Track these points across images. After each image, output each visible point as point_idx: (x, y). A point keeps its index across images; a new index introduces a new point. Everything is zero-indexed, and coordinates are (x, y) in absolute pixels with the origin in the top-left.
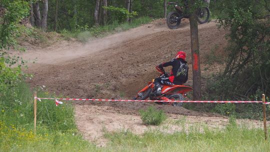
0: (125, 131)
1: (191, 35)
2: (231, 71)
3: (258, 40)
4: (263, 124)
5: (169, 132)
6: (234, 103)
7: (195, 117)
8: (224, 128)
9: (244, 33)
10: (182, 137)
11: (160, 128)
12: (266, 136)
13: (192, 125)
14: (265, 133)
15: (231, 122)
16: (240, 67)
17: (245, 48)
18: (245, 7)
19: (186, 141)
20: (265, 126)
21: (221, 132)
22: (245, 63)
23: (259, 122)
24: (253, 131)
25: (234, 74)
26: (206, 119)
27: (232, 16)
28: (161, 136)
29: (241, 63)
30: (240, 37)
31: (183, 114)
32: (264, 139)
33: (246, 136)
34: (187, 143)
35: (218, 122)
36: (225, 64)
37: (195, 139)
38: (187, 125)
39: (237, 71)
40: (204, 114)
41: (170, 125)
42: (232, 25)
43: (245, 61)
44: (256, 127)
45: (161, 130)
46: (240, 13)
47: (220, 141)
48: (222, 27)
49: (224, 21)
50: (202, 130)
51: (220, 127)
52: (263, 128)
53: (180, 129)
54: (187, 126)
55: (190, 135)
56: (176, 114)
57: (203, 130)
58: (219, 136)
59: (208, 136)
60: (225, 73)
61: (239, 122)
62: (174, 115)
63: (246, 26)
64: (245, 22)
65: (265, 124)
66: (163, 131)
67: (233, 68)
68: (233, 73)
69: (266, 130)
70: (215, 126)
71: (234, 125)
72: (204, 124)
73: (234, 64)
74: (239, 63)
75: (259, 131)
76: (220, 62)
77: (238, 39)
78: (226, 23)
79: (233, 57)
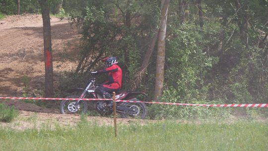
1: (44, 32)
2: (83, 69)
3: (110, 38)
4: (113, 121)
5: (20, 128)
6: (86, 101)
7: (47, 114)
8: (76, 125)
9: (96, 31)
10: (32, 134)
11: (12, 125)
12: (115, 134)
13: (44, 122)
14: (115, 130)
15: (82, 119)
16: (93, 64)
17: (97, 46)
18: (98, 6)
19: (37, 137)
20: (115, 124)
21: (72, 129)
22: (96, 61)
23: (109, 119)
24: (103, 128)
25: (86, 72)
26: (58, 116)
27: (84, 14)
28: (12, 133)
29: (93, 61)
30: (92, 36)
31: (35, 112)
32: (114, 135)
33: (97, 133)
34: (38, 140)
35: (69, 119)
36: (77, 62)
37: (46, 136)
38: (39, 122)
39: (89, 69)
40: (56, 111)
41: (21, 122)
42: (84, 23)
43: (97, 59)
44: (107, 124)
46: (92, 11)
47: (71, 138)
48: (74, 24)
49: (76, 19)
50: (53, 127)
51: (71, 124)
52: (113, 125)
53: (31, 126)
54: (39, 124)
55: (41, 132)
56: (28, 111)
57: (55, 127)
58: (70, 133)
59: (59, 133)
60: (78, 69)
61: (90, 119)
62: (25, 113)
63: (98, 24)
64: (97, 21)
65: (115, 121)
66: (14, 128)
67: (85, 66)
68: (85, 71)
69: (115, 127)
70: (66, 123)
71: (86, 122)
72: (56, 121)
73: (86, 62)
74: (91, 61)
75: (109, 128)
76: (72, 60)
77: (90, 37)
78: (78, 21)
79: (85, 54)
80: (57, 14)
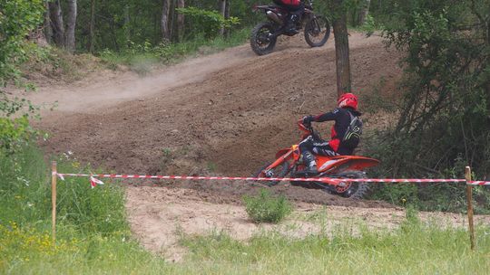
0: (218, 233)
1: (337, 59)
2: (409, 125)
3: (459, 68)
4: (467, 220)
5: (296, 235)
6: (415, 183)
7: (344, 208)
8: (397, 227)
9: (433, 55)
10: (320, 245)
11: (281, 228)
12: (472, 243)
13: (338, 222)
14: (472, 237)
15: (409, 216)
16: (426, 117)
17: (434, 82)
18: (436, 9)
19: (328, 251)
20: (471, 225)
21: (392, 235)
22: (434, 111)
23: (460, 217)
24: (448, 233)
25: (416, 130)
26: (365, 211)
27: (411, 26)
28: (282, 243)
29: (427, 110)
30: (426, 63)
31: (323, 204)
32: (469, 246)
33: (437, 242)
34: (330, 255)
35: (386, 216)
36: (398, 111)
37: (344, 247)
38: (330, 222)
39: (420, 125)
40: (360, 203)
41: (298, 222)
42: (412, 41)
43: (434, 108)
44: (455, 226)
45: (282, 232)
46: (426, 19)
47: (390, 251)
48: (393, 45)
49: (396, 34)
50: (356, 232)
51: (390, 226)
52: (466, 228)
53: (316, 229)
54: (330, 226)
55: (336, 240)
56: (310, 202)
57: (359, 231)
58: (388, 242)
59: (368, 242)
60: (399, 127)
61: (423, 217)
62: (306, 205)
63: (436, 43)
64: (434, 37)
65: (471, 220)
66: (285, 233)
67: (413, 120)
68: (412, 129)
69: (472, 230)
70: (380, 225)
71: (416, 222)
72: (361, 220)
73: (415, 111)
74: (424, 110)
75: (460, 234)
76: (389, 109)
77: (421, 66)
78: (400, 38)
79: (413, 99)
80: (359, 25)
